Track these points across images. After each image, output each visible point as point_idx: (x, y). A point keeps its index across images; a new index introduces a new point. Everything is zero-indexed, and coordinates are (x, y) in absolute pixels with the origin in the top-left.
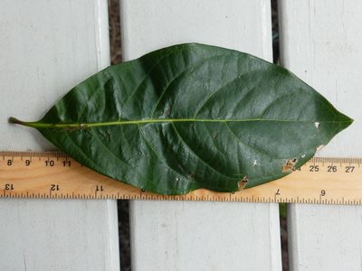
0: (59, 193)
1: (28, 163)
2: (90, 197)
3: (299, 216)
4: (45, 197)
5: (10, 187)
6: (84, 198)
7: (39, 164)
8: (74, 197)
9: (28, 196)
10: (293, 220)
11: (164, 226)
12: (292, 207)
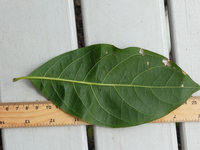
0: (55, 123)
1: (37, 108)
2: (72, 125)
3: (187, 129)
4: (47, 126)
5: (28, 122)
6: (69, 125)
7: (43, 108)
8: (63, 125)
9: (38, 126)
10: (184, 132)
11: (113, 138)
12: (183, 125)
